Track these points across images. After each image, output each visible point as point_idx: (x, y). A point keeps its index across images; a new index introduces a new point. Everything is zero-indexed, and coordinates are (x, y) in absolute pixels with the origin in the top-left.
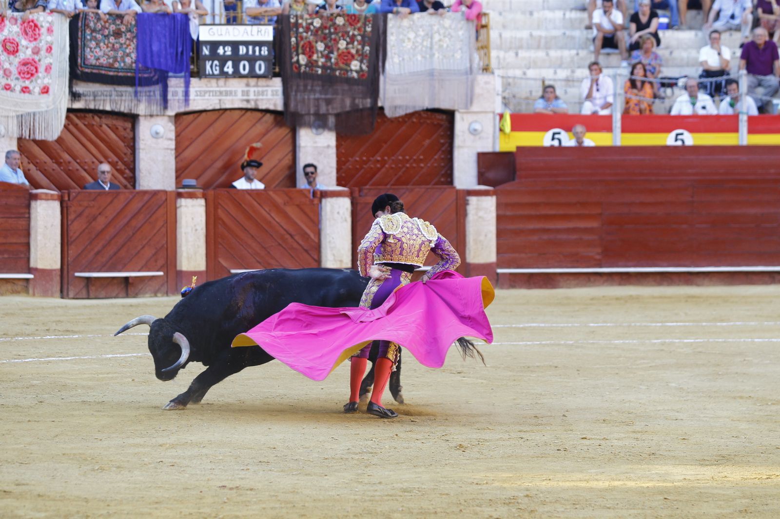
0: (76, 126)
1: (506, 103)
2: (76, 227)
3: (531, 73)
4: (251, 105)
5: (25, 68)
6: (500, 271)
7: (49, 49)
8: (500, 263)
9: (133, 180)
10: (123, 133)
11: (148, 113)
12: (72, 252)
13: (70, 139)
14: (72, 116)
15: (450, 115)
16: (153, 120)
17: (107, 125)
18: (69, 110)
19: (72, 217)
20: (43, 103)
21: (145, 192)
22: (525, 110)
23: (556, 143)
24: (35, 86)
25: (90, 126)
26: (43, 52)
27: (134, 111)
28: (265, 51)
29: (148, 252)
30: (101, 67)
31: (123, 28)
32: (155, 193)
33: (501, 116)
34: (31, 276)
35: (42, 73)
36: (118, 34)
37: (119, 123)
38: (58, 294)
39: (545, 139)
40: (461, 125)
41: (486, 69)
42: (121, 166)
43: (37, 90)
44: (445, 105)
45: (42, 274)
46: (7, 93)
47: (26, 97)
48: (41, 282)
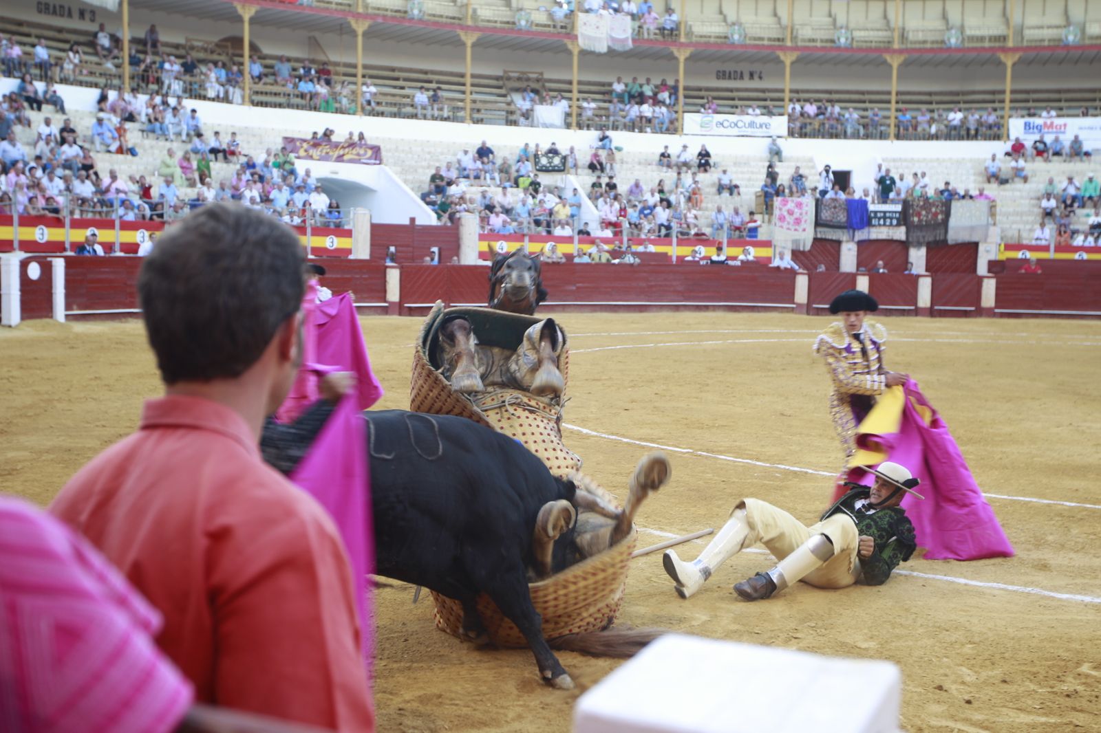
0: (816, 245)
1: (1002, 239)
2: (814, 286)
3: (1014, 226)
4: (890, 238)
5: (796, 221)
6: (997, 311)
7: (806, 213)
8: (996, 307)
9: (838, 267)
10: (834, 248)
11: (846, 240)
12: (812, 296)
13: (814, 251)
14: (815, 241)
15: (976, 245)
16: (848, 243)
17: (828, 245)
18: (814, 239)
19: (813, 282)
20: (803, 235)
21: (844, 273)
22: (1010, 242)
23: (1024, 257)
24: (800, 228)
25: (822, 245)
26: (804, 215)
27: (840, 240)
28: (898, 215)
30: (827, 221)
31: (837, 205)
32: (848, 274)
33: (1000, 245)
34: (794, 306)
35: (803, 223)
36: (835, 207)
37: (834, 244)
38: (805, 313)
39: (1019, 255)
40: (981, 248)
41: (994, 224)
42: (833, 261)
43: (801, 230)
44: (975, 239)
45: (799, 305)
46: (789, 231)
47: (796, 232)
48: (799, 308)
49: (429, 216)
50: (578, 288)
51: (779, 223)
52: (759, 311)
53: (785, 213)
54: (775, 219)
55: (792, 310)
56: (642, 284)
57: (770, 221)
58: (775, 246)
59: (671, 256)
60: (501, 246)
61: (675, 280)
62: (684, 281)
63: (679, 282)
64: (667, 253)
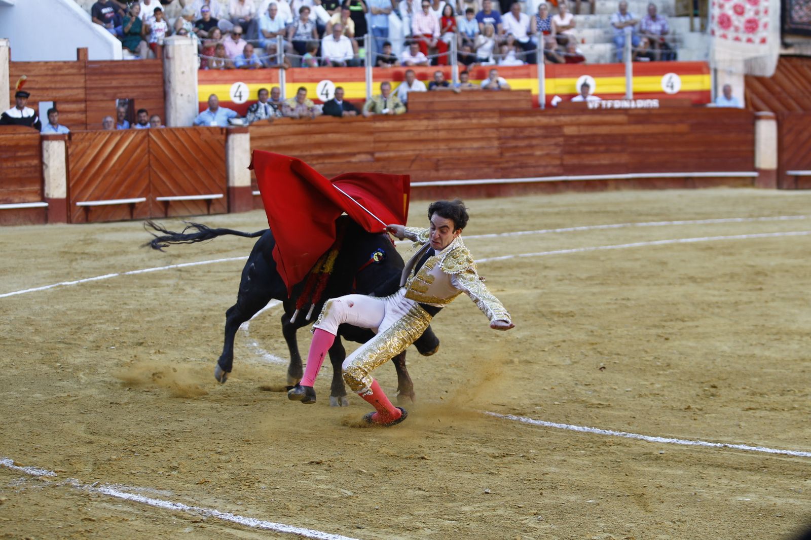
0: (784, 66)
2: (788, 139)
5: (749, 25)
7: (766, 12)
12: (786, 157)
13: (781, 77)
14: (784, 61)
17: (808, 66)
18: (782, 56)
19: (785, 131)
20: (763, 50)
24: (757, 38)
25: (795, 67)
26: (762, 14)
30: (803, 23)
34: (755, 174)
35: (761, 28)
38: (775, 186)
43: (757, 40)
45: (764, 173)
46: (737, 43)
47: (750, 45)
48: (764, 178)
49: (109, 45)
50: (378, 160)
51: (719, 31)
52: (694, 187)
53: (730, 12)
54: (713, 25)
55: (750, 182)
56: (493, 148)
57: (703, 29)
58: (716, 71)
59: (537, 96)
60: (240, 90)
61: (545, 137)
62: (561, 140)
63: (553, 141)
64: (529, 91)
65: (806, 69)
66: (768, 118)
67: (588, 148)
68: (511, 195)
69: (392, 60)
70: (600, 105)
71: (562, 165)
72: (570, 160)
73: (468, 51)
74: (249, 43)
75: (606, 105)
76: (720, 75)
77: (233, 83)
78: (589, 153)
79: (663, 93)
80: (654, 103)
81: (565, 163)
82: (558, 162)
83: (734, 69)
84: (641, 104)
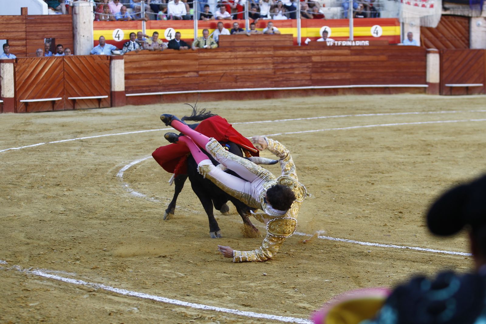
0: (444, 21)
2: (446, 65)
9: (469, 44)
10: (464, 24)
11: (476, 16)
12: (445, 75)
13: (442, 27)
14: (444, 18)
16: (477, 19)
17: (458, 22)
18: (443, 15)
19: (444, 60)
20: (432, 11)
21: (474, 50)
24: (428, 4)
25: (450, 22)
27: (470, 15)
29: (476, 76)
32: (479, 51)
34: (426, 86)
37: (463, 20)
38: (438, 93)
42: (464, 39)
43: (428, 6)
45: (432, 85)
46: (416, 7)
47: (424, 8)
48: (432, 88)
49: (41, 6)
50: (201, 76)
51: (405, 0)
52: (390, 93)
55: (424, 91)
56: (270, 69)
58: (403, 24)
59: (296, 38)
60: (118, 34)
61: (301, 63)
62: (311, 64)
63: (306, 65)
64: (292, 35)
65: (457, 22)
66: (434, 52)
67: (326, 70)
68: (280, 97)
69: (210, 16)
70: (334, 44)
71: (311, 79)
72: (316, 77)
73: (255, 11)
74: (124, 5)
75: (338, 44)
76: (405, 26)
77: (114, 29)
78: (327, 72)
79: (372, 37)
80: (366, 43)
81: (312, 78)
82: (308, 78)
83: (413, 23)
84: (358, 43)
